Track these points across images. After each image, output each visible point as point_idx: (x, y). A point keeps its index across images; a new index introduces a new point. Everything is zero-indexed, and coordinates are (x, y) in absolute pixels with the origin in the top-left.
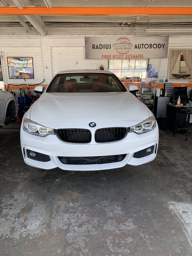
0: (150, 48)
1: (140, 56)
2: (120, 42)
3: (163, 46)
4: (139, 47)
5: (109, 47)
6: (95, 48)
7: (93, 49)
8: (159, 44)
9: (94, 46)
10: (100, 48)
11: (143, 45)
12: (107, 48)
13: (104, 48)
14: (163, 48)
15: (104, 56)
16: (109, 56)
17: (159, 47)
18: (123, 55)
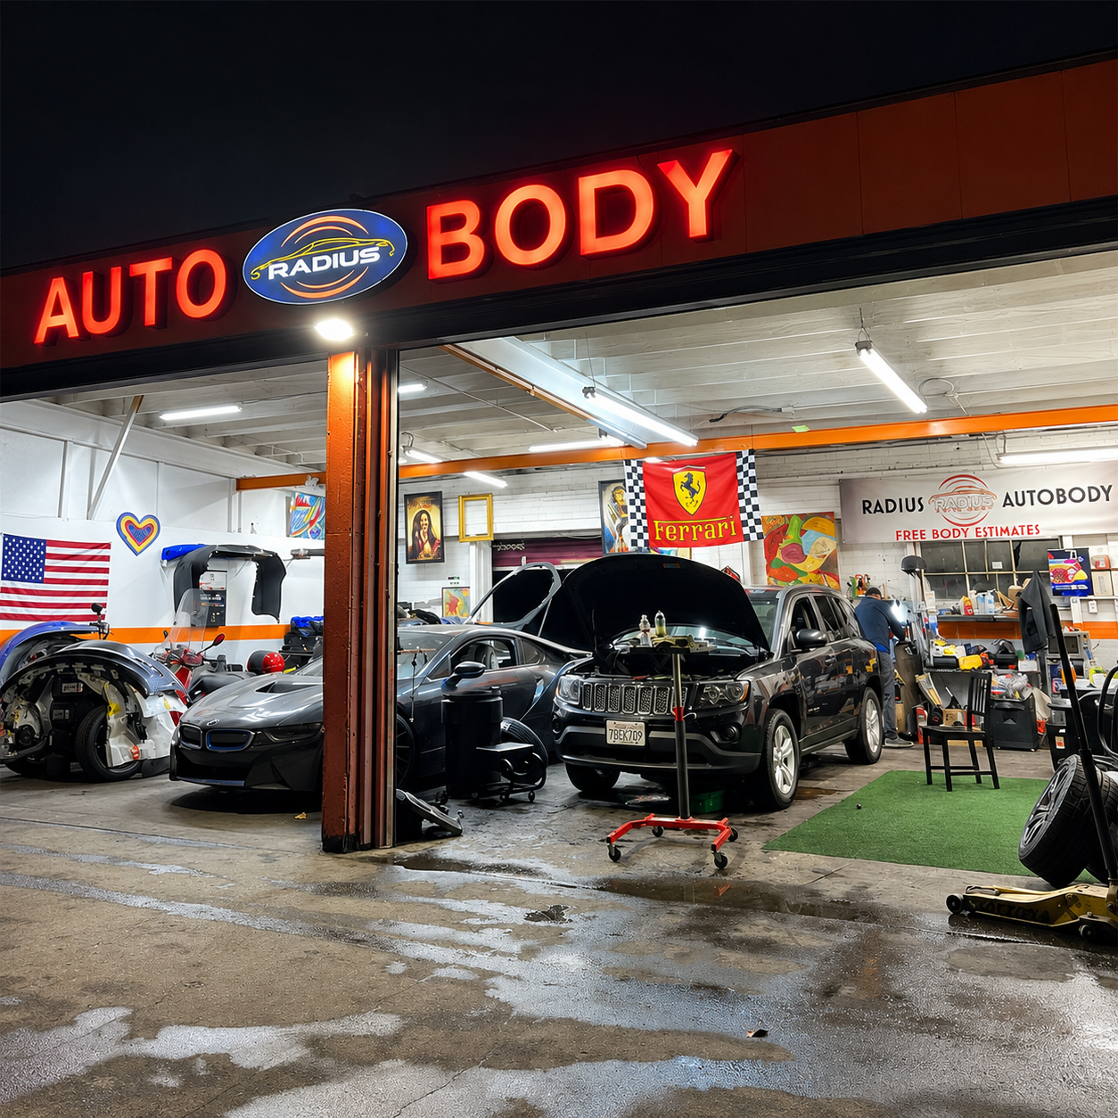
0: (1059, 502)
1: (1029, 530)
2: (951, 489)
3: (1107, 493)
4: (1020, 501)
5: (918, 507)
6: (872, 509)
7: (864, 513)
8: (1090, 488)
9: (867, 505)
10: (888, 511)
11: (1031, 492)
12: (911, 508)
13: (901, 511)
14: (1108, 500)
15: (902, 533)
16: (919, 533)
17: (1094, 496)
18: (965, 528)
